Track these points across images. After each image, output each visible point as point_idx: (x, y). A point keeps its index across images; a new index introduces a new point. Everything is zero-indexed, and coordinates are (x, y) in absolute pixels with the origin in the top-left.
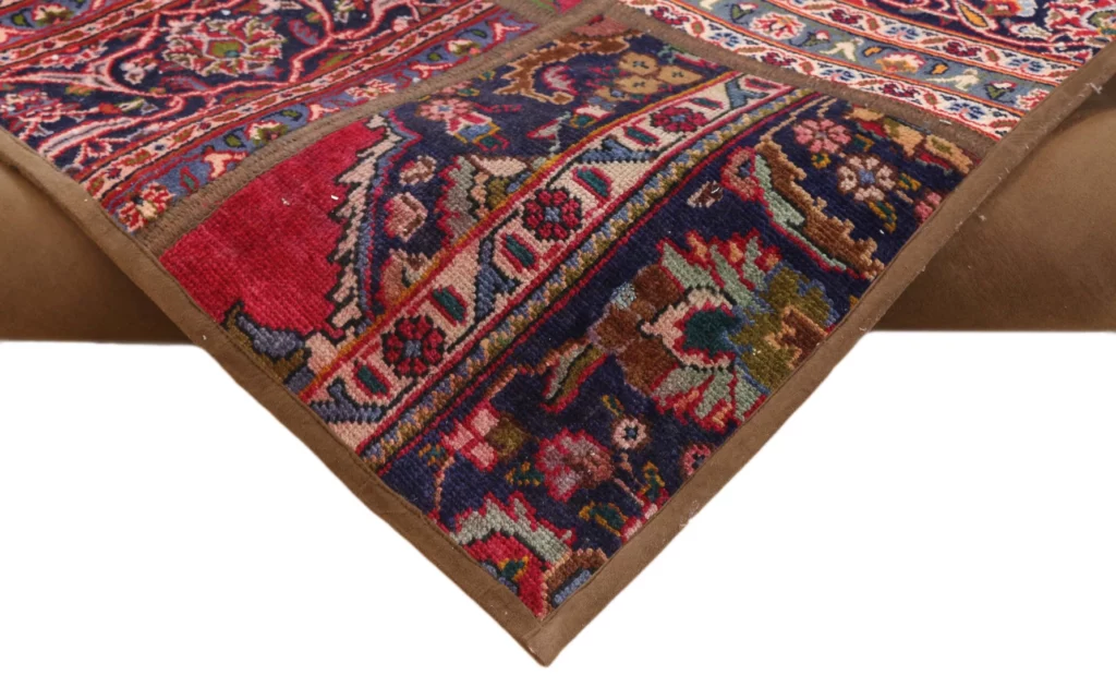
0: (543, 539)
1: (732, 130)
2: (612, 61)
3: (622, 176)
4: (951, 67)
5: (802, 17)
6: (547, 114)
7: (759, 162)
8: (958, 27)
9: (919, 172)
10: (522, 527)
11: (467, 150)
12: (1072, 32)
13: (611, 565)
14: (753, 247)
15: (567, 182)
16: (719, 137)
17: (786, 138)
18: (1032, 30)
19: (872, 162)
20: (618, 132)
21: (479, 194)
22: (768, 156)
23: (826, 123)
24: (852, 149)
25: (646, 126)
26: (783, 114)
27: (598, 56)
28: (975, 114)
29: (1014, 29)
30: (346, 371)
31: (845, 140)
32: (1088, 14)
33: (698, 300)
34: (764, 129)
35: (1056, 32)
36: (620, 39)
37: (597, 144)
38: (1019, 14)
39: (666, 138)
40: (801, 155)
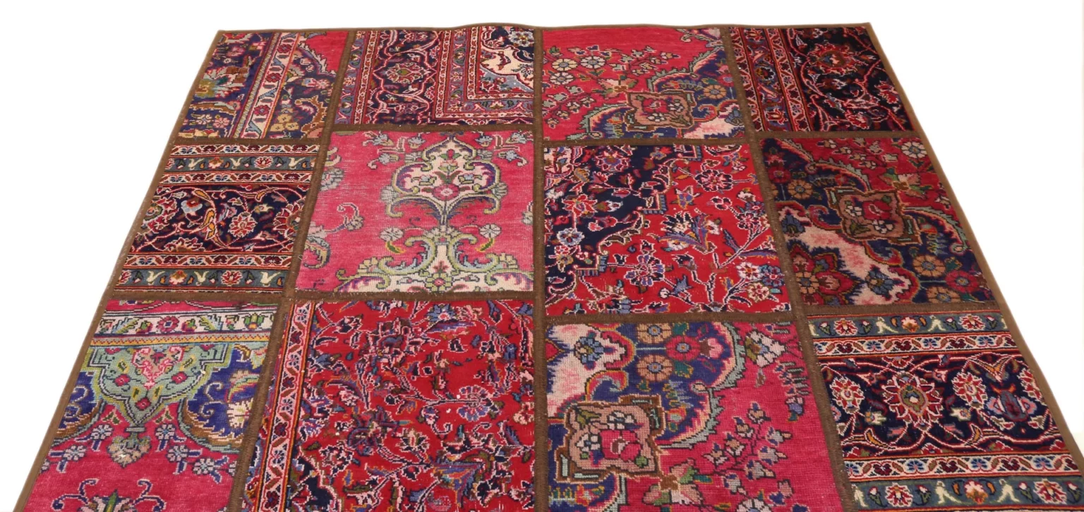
1: (245, 113)
2: (301, 124)
4: (198, 167)
5: (258, 170)
6: (295, 96)
7: (232, 108)
8: (205, 187)
9: (191, 127)
12: (166, 200)
16: (247, 109)
17: (230, 118)
18: (180, 195)
19: (204, 123)
20: (273, 99)
22: (230, 111)
23: (222, 127)
24: (212, 123)
25: (269, 104)
26: (236, 124)
27: (306, 123)
28: (184, 151)
29: (185, 194)
31: (215, 124)
32: (163, 212)
34: (237, 116)
35: (171, 198)
36: (306, 132)
37: (276, 94)
38: (186, 201)
39: (260, 104)
40: (223, 115)
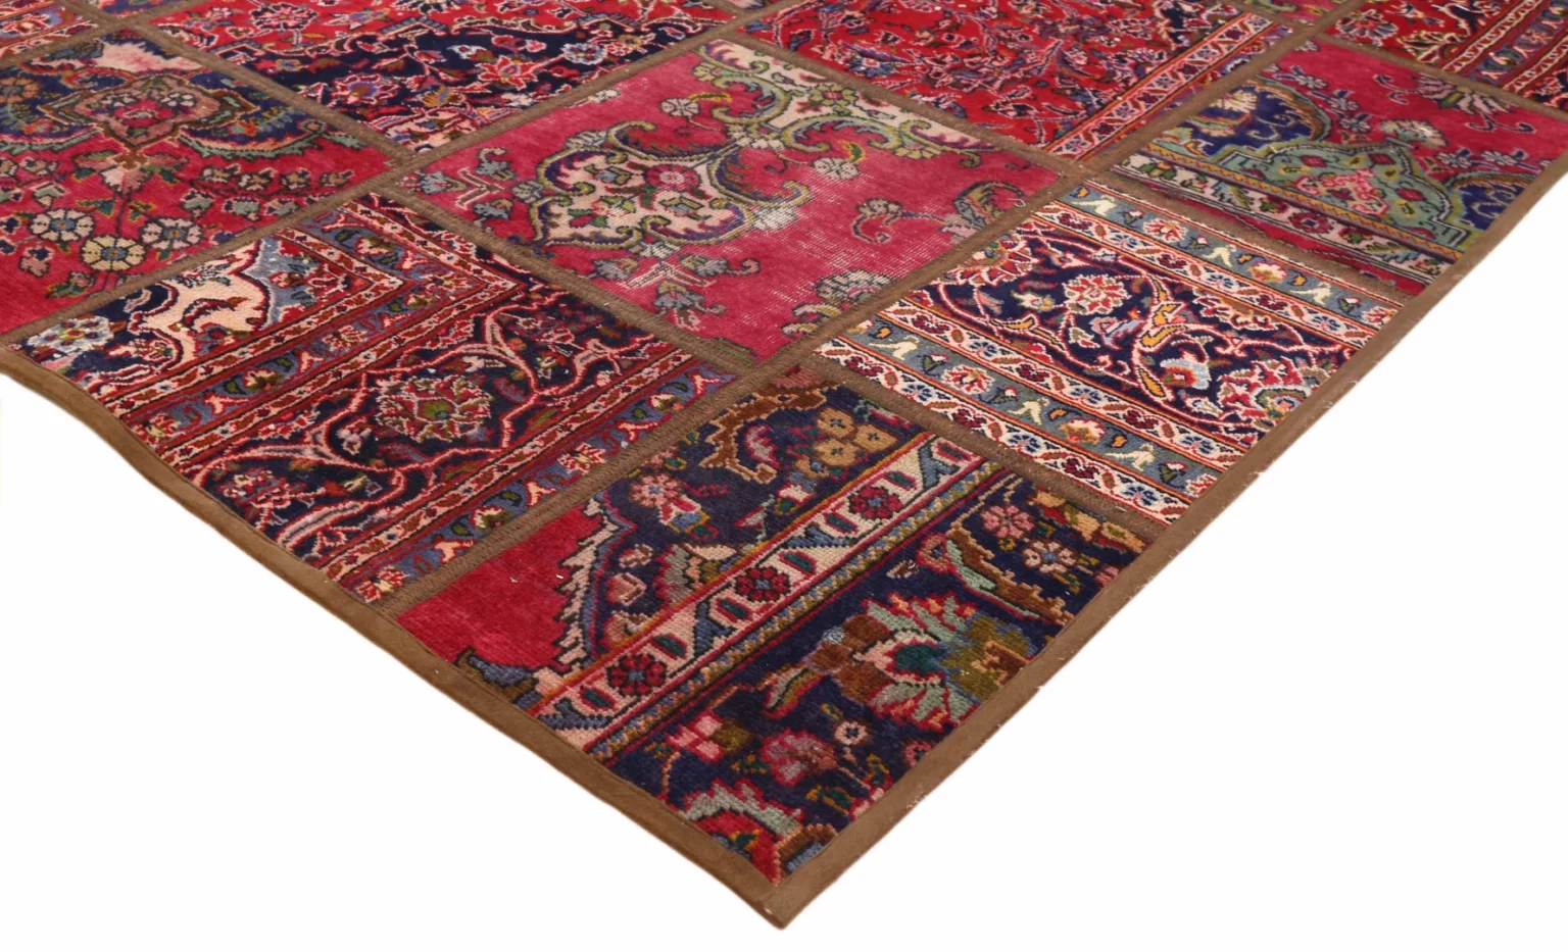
0: (773, 816)
1: (924, 516)
2: (809, 418)
3: (824, 558)
4: (1133, 441)
5: (992, 371)
6: (752, 495)
7: (950, 545)
8: (1137, 394)
9: (1095, 553)
10: (752, 807)
11: (681, 539)
12: (1241, 411)
13: (841, 840)
14: (951, 605)
15: (774, 562)
16: (912, 523)
17: (974, 524)
18: (1204, 405)
19: (1054, 546)
20: (819, 519)
21: (693, 573)
22: (958, 540)
23: (1012, 509)
24: (1034, 535)
25: (844, 512)
26: (970, 499)
27: (796, 411)
28: (1149, 499)
29: (1189, 402)
30: (573, 693)
31: (1028, 526)
32: (1257, 391)
33: (905, 638)
34: (954, 516)
35: (1227, 409)
36: (817, 392)
37: (800, 531)
38: (1195, 386)
39: (864, 525)
40: (989, 539)
